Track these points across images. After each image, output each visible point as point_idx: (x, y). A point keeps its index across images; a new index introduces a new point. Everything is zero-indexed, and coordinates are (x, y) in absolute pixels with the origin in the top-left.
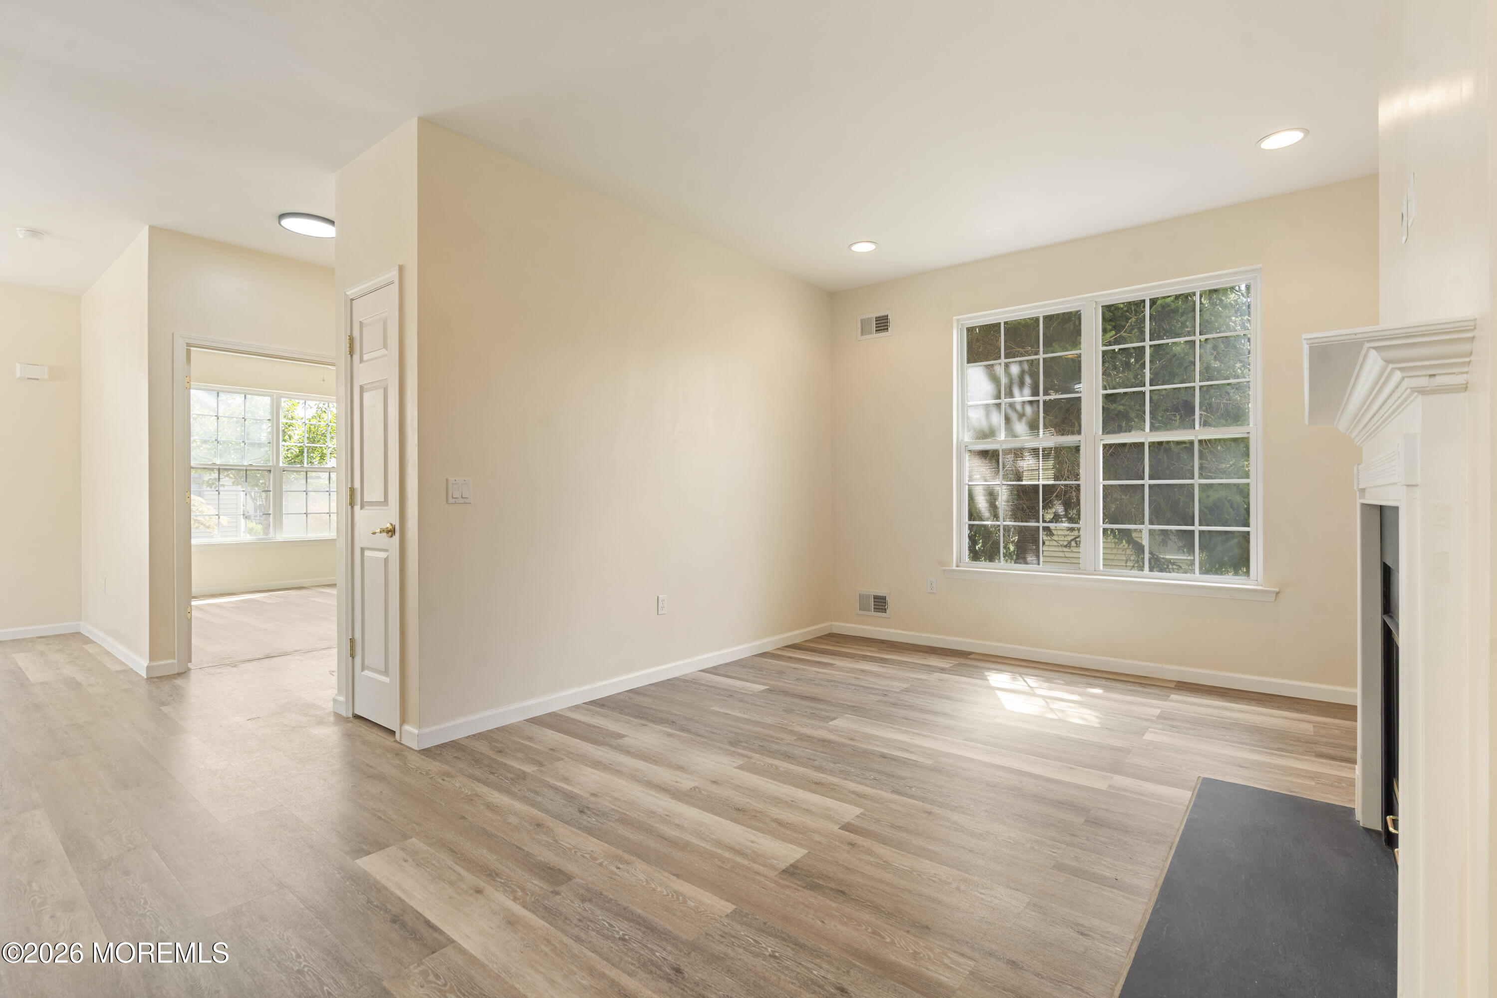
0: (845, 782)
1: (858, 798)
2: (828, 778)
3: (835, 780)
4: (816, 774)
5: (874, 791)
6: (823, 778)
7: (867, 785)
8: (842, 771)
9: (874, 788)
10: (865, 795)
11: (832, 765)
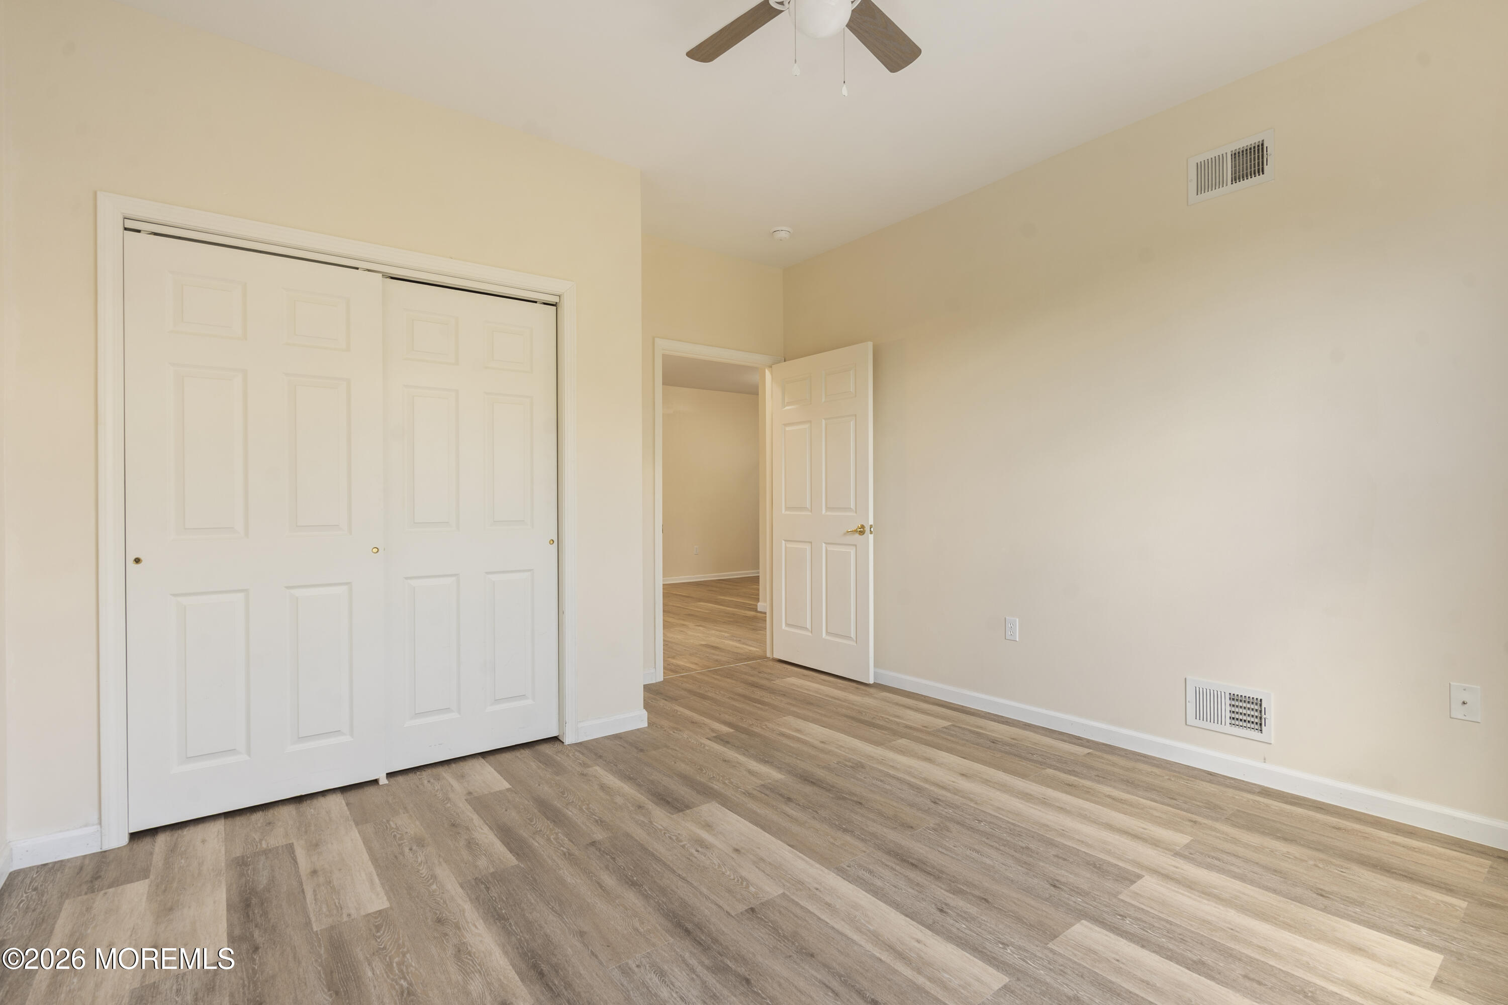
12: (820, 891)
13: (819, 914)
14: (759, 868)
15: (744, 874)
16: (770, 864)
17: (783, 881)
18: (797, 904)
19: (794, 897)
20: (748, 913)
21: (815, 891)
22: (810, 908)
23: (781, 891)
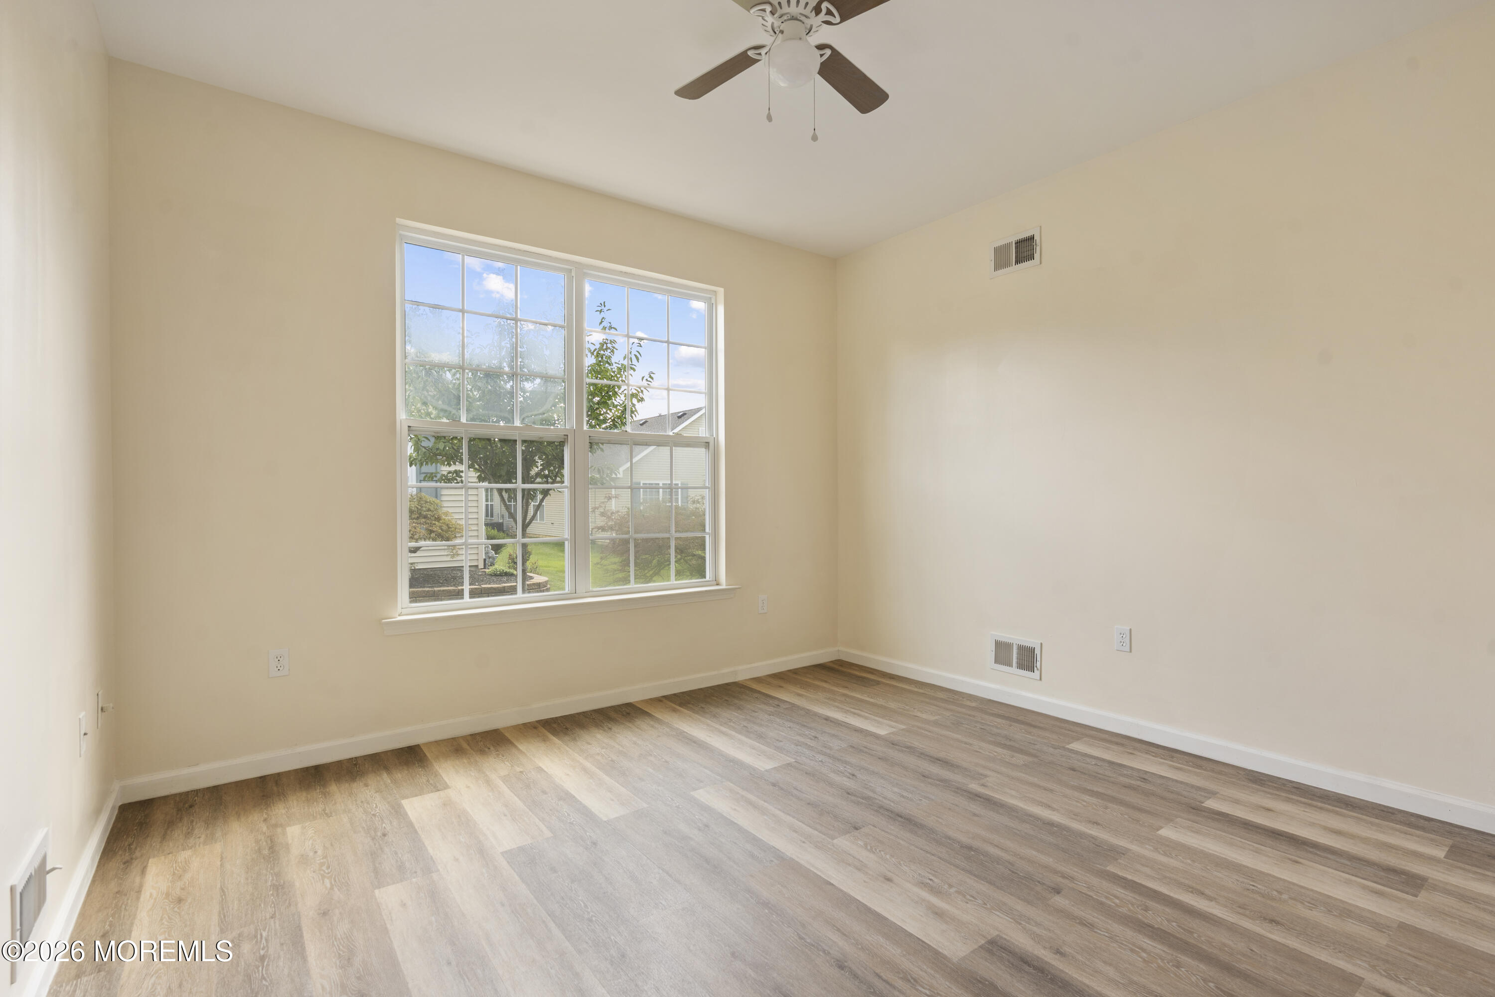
12: (801, 841)
13: (803, 825)
14: (859, 860)
15: (872, 856)
16: (849, 865)
17: (835, 849)
18: (820, 832)
19: (824, 836)
20: (859, 827)
21: (806, 841)
22: (810, 830)
23: (835, 841)
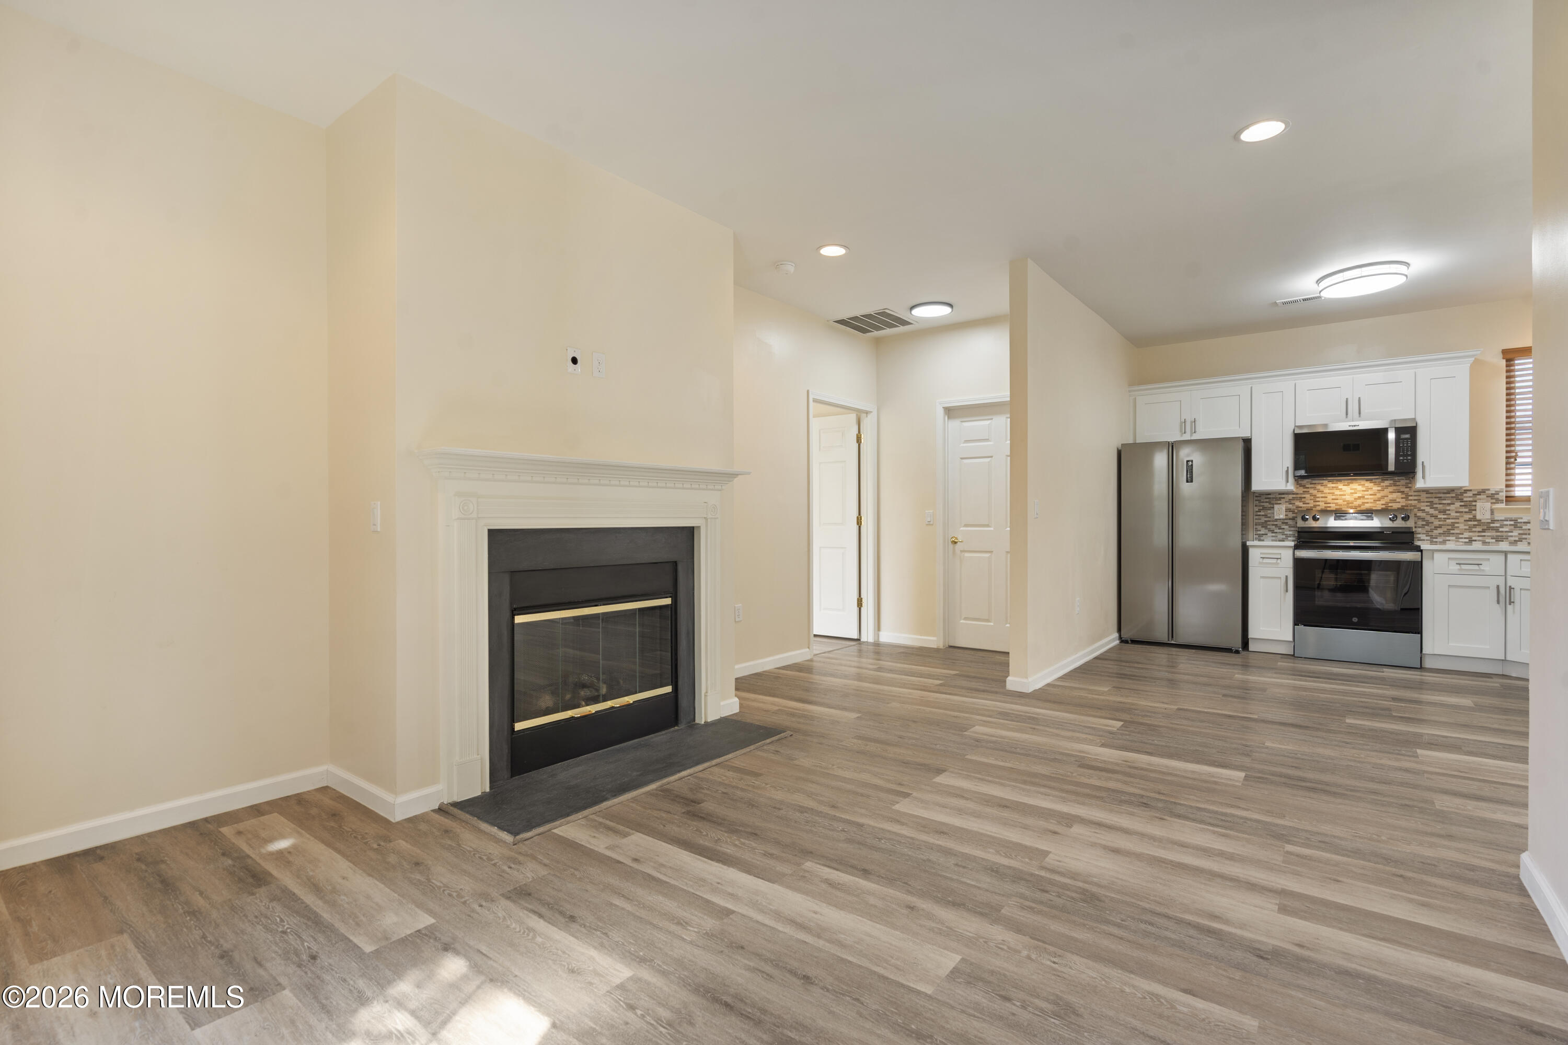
0: (913, 836)
1: (898, 819)
2: (933, 840)
3: (924, 837)
4: (948, 844)
5: (881, 826)
6: (938, 840)
7: (889, 831)
8: (919, 849)
9: (882, 829)
10: (891, 821)
11: (931, 857)
